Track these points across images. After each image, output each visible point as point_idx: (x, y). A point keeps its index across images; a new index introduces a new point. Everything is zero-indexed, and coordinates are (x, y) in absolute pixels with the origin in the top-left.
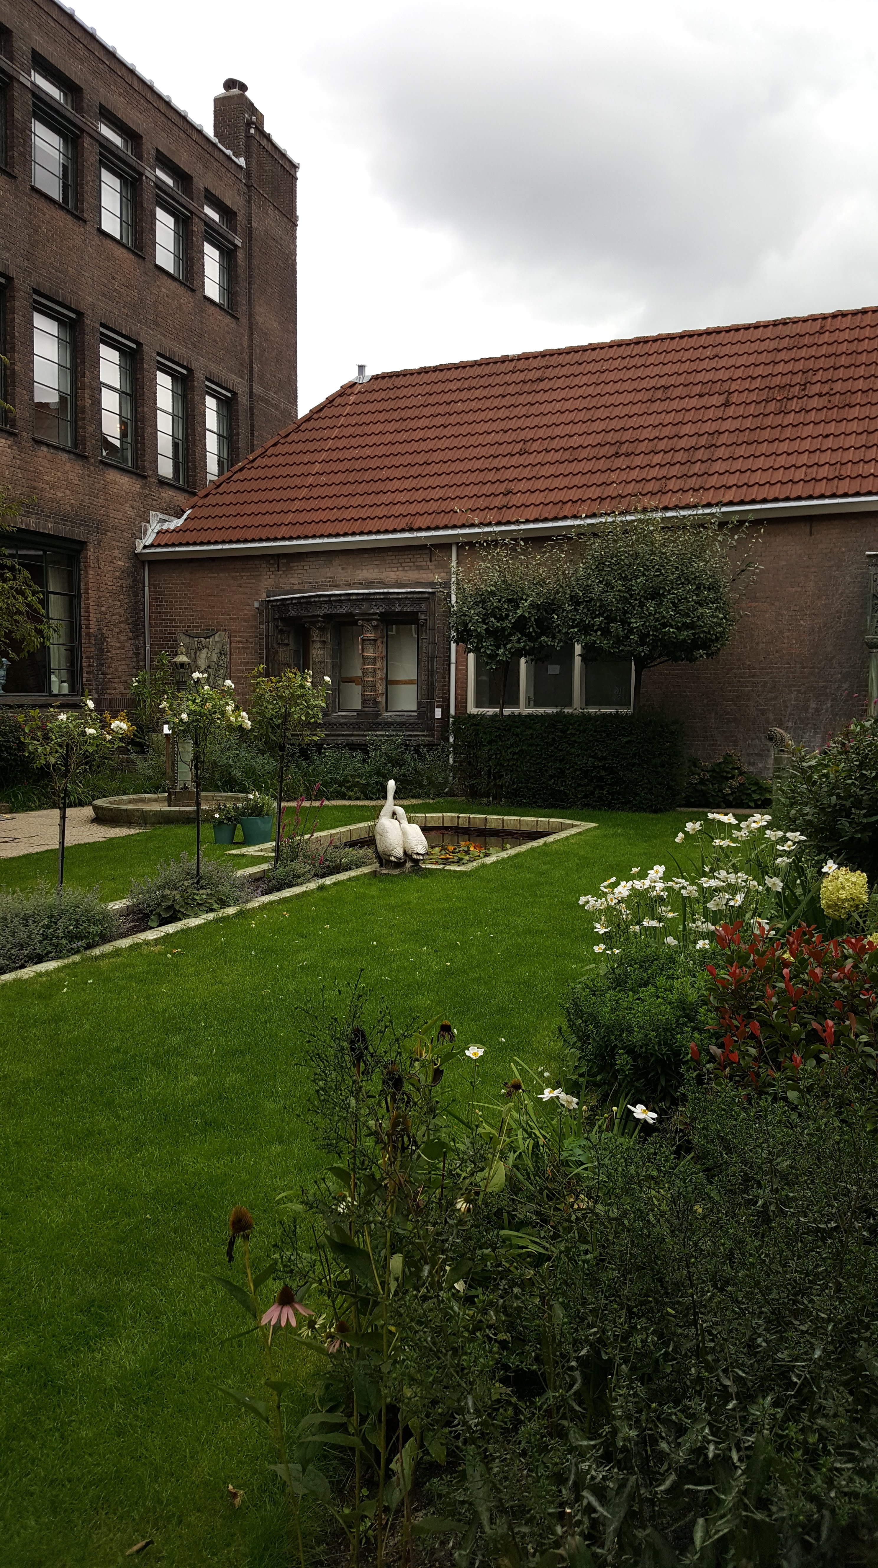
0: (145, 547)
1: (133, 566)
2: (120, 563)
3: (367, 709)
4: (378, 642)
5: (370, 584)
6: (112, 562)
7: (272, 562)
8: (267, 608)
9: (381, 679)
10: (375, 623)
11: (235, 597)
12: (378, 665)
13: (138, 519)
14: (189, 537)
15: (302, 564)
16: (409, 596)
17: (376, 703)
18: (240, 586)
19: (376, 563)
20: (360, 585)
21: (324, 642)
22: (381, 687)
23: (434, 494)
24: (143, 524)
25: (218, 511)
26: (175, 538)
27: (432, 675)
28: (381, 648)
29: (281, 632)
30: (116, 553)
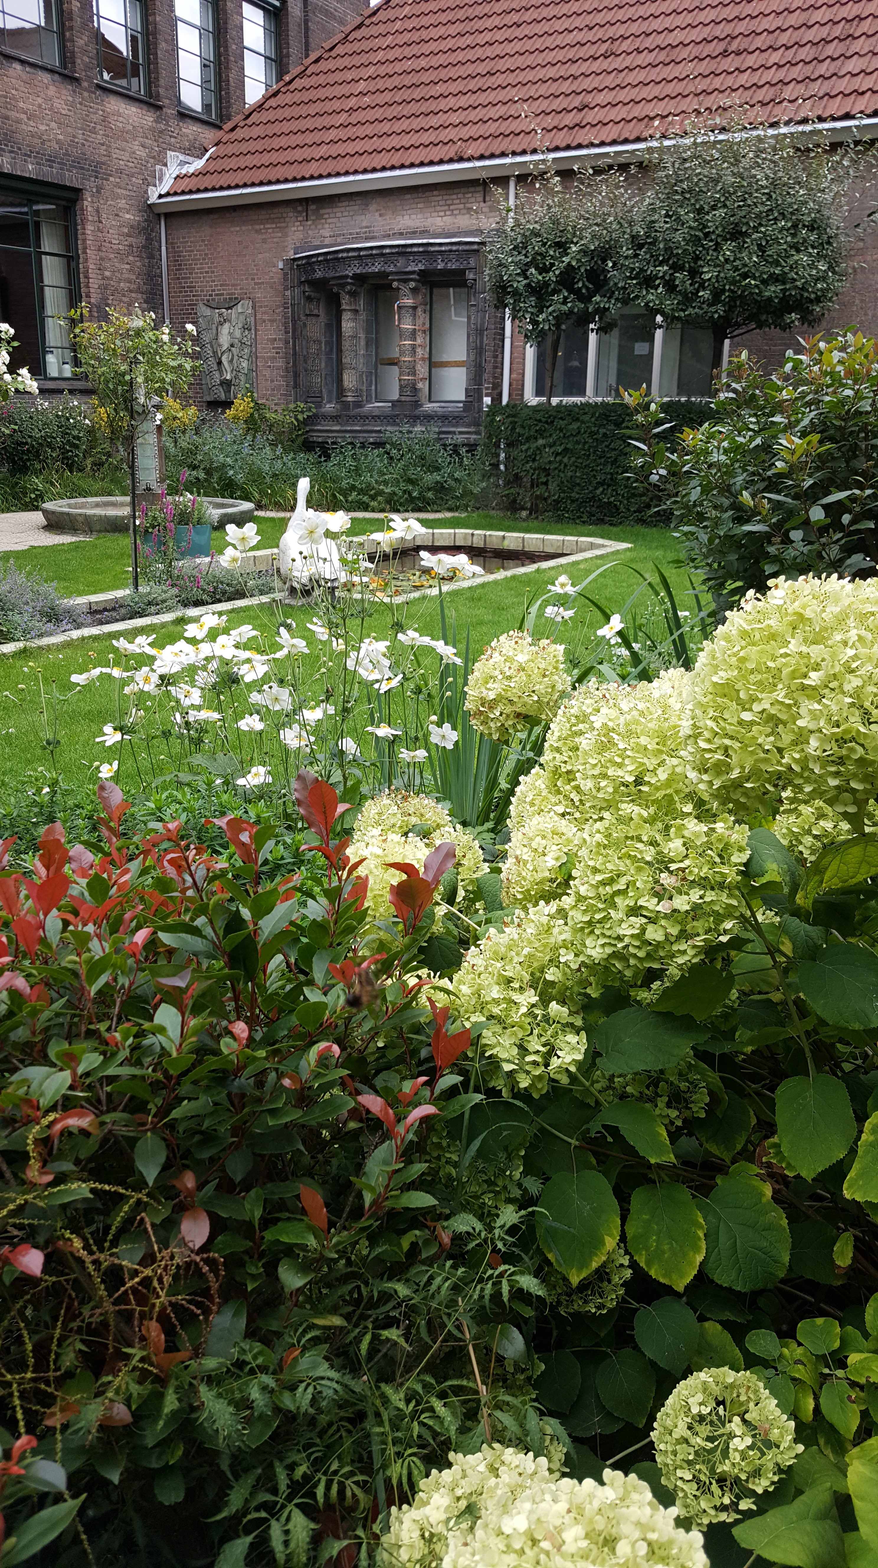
0: (161, 196)
1: (146, 220)
2: (128, 216)
3: (403, 398)
4: (419, 309)
5: (413, 234)
6: (117, 215)
7: (300, 208)
8: (291, 269)
9: (423, 359)
10: (412, 284)
11: (260, 256)
12: (419, 341)
13: (152, 161)
14: (208, 182)
15: (335, 210)
16: (454, 248)
17: (415, 390)
18: (264, 241)
19: (419, 206)
20: (401, 235)
21: (356, 311)
22: (422, 370)
23: (493, 112)
24: (158, 167)
25: (244, 147)
26: (193, 184)
27: (481, 354)
28: (423, 318)
29: (309, 299)
30: (122, 203)
